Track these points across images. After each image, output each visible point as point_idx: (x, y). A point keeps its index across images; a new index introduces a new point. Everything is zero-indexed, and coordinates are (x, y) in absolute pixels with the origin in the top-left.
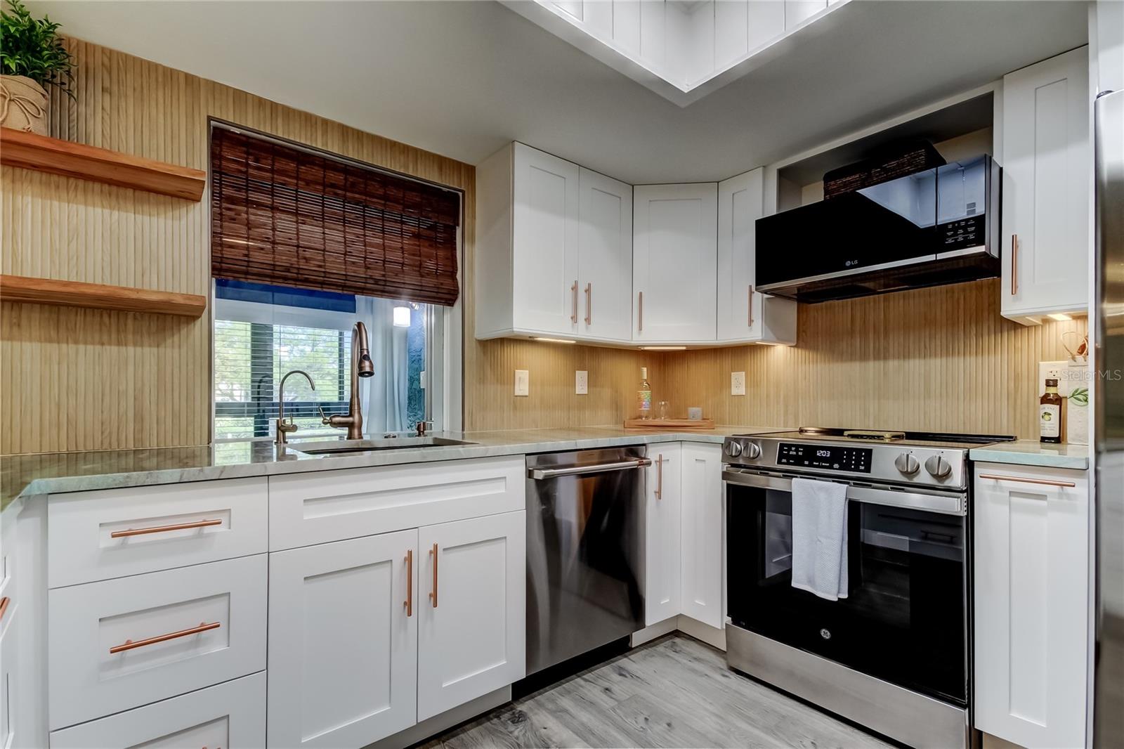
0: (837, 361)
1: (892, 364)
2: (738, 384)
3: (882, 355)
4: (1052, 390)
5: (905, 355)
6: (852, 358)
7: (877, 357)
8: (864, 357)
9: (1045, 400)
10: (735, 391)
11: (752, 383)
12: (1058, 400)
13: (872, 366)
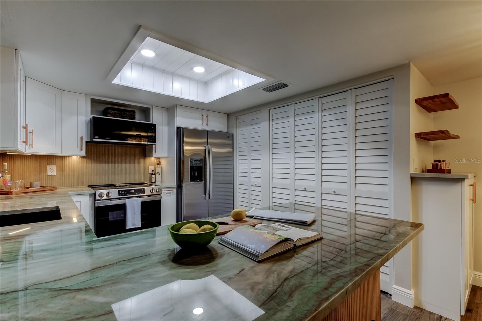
0: (99, 163)
1: (117, 165)
2: (52, 170)
3: (114, 162)
4: (154, 172)
5: (121, 163)
6: (104, 162)
7: (112, 163)
8: (108, 162)
9: (152, 174)
10: (49, 173)
11: (60, 170)
12: (154, 174)
13: (111, 165)
